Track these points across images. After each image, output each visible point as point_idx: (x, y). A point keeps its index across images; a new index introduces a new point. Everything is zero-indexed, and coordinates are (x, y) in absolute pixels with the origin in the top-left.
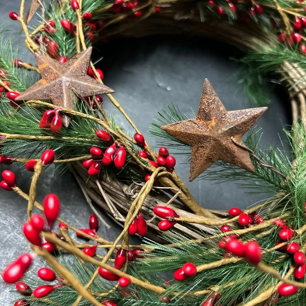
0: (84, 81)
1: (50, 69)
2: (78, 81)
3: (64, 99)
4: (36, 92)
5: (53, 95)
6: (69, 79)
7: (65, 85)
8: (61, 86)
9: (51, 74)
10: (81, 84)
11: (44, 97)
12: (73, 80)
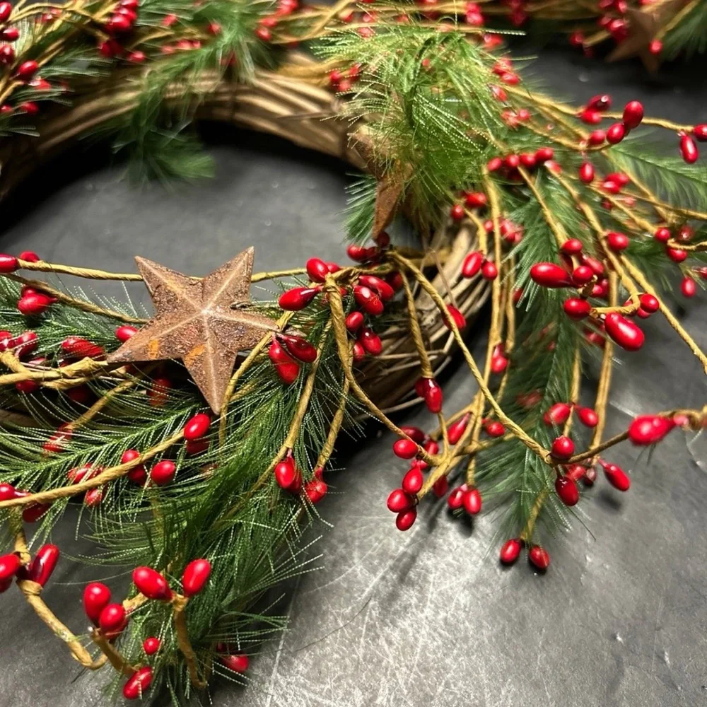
0: (219, 285)
1: (168, 336)
2: (219, 293)
3: (250, 325)
4: (216, 370)
5: (233, 343)
6: (211, 305)
7: (220, 313)
8: (220, 322)
9: (182, 335)
10: (225, 290)
11: (230, 359)
12: (215, 299)
